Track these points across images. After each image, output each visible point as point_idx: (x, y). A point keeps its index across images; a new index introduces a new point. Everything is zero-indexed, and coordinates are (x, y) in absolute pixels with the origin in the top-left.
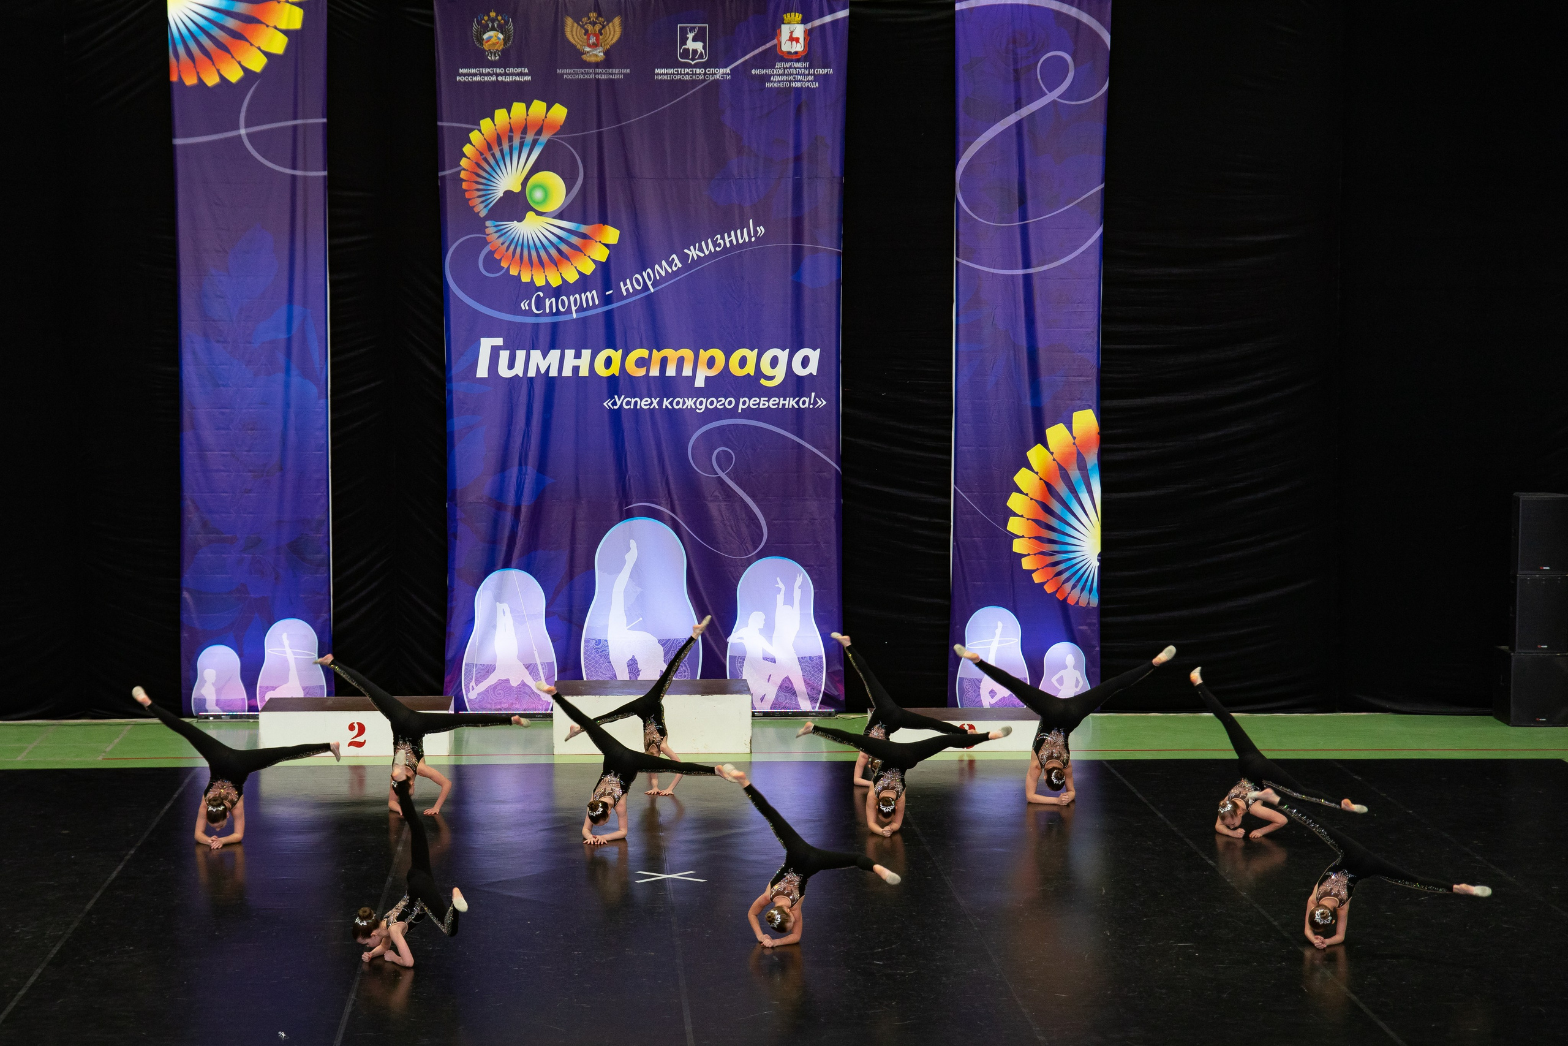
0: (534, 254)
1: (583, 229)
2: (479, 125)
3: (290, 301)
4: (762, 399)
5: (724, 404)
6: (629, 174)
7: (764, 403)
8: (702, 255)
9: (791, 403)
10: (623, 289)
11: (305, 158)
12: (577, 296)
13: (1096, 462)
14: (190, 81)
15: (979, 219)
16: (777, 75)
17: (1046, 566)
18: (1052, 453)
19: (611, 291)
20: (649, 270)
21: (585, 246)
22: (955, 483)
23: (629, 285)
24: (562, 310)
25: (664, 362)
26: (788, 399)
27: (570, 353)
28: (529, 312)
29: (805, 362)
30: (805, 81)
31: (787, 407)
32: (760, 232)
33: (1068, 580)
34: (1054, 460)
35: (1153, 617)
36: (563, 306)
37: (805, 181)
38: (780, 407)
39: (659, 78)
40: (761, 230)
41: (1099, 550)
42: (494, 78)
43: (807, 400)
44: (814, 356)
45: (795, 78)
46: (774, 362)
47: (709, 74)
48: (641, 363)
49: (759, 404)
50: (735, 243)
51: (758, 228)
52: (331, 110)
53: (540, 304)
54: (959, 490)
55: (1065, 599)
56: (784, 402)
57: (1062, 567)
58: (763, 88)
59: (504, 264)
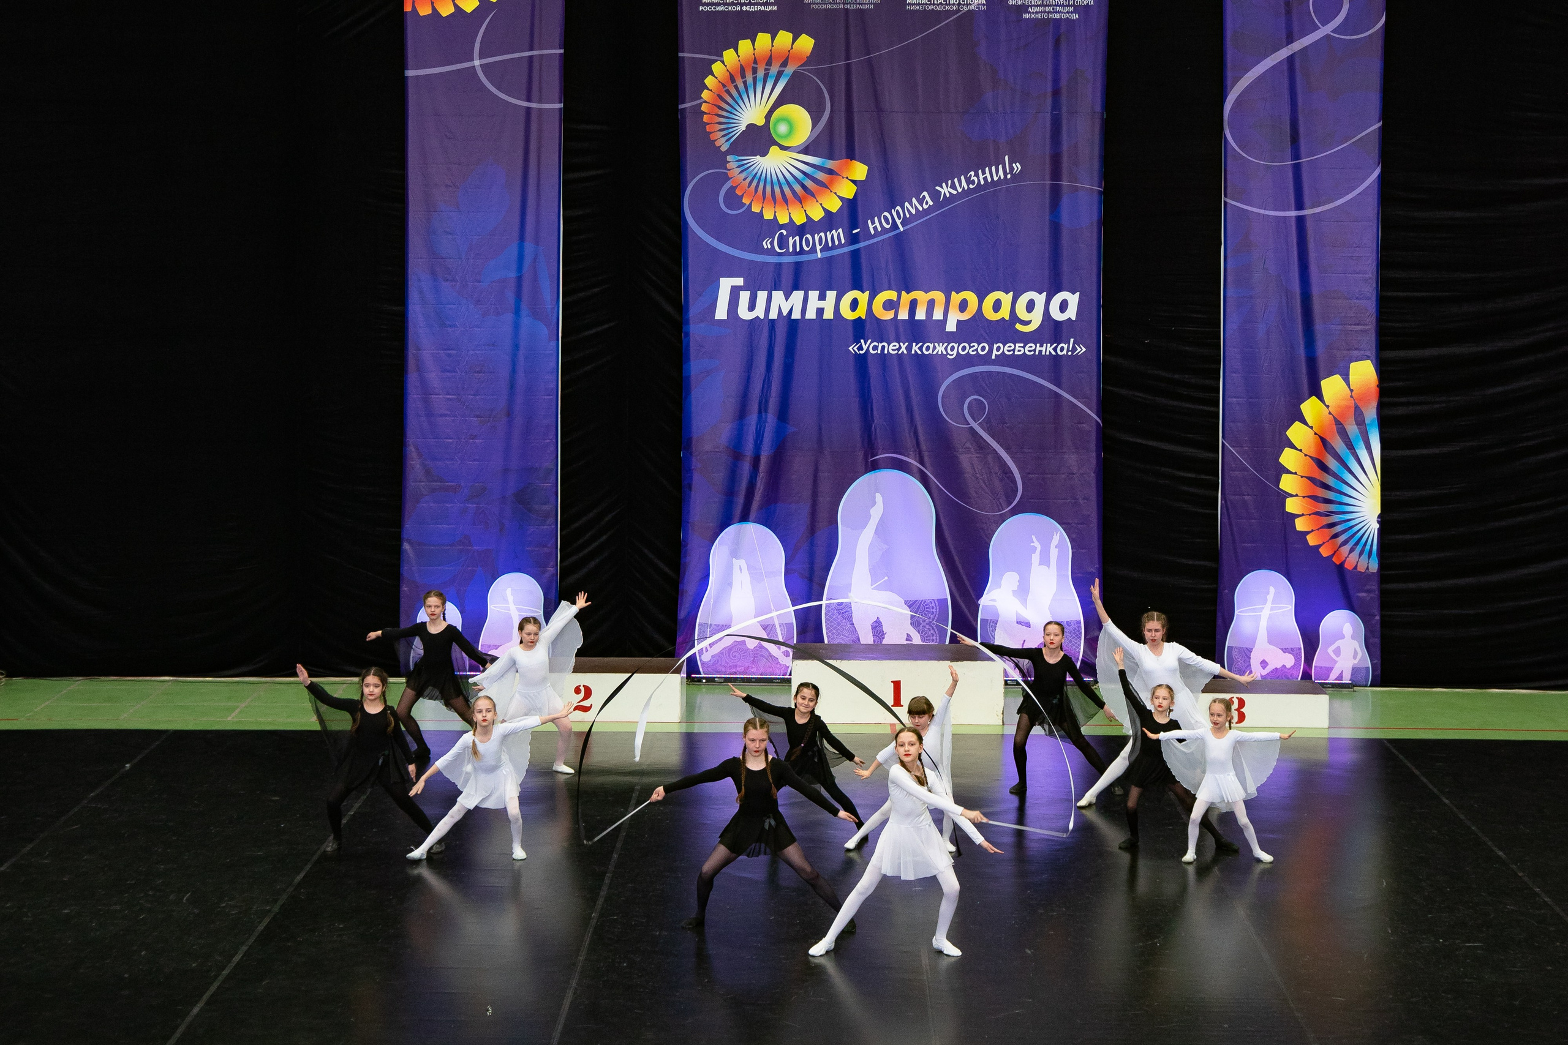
0: (777, 190)
1: (830, 164)
2: (722, 56)
3: (522, 238)
4: (1018, 345)
5: (977, 350)
6: (879, 109)
7: (1019, 349)
8: (955, 192)
9: (1048, 349)
10: (871, 227)
11: (540, 89)
12: (822, 234)
13: (1376, 416)
14: (424, 11)
15: (1249, 158)
16: (1035, 6)
17: (1321, 528)
18: (1328, 407)
19: (859, 230)
20: (898, 208)
21: (831, 182)
22: (1223, 437)
23: (877, 224)
24: (806, 249)
25: (913, 304)
26: (1045, 345)
27: (814, 295)
28: (771, 252)
29: (1063, 306)
30: (1064, 12)
31: (1043, 353)
32: (1016, 169)
33: (1345, 543)
34: (1330, 413)
35: (1433, 584)
36: (808, 245)
37: (1064, 116)
38: (1037, 353)
39: (911, 8)
40: (1017, 167)
41: (1379, 512)
42: (738, 8)
43: (1066, 346)
44: (1073, 299)
45: (1053, 9)
46: (1031, 306)
47: (964, 5)
48: (889, 305)
49: (1014, 350)
50: (989, 180)
51: (1014, 165)
52: (569, 41)
53: (783, 242)
54: (1227, 445)
55: (1342, 564)
56: (1041, 349)
57: (1338, 528)
58: (1020, 19)
59: (746, 201)
